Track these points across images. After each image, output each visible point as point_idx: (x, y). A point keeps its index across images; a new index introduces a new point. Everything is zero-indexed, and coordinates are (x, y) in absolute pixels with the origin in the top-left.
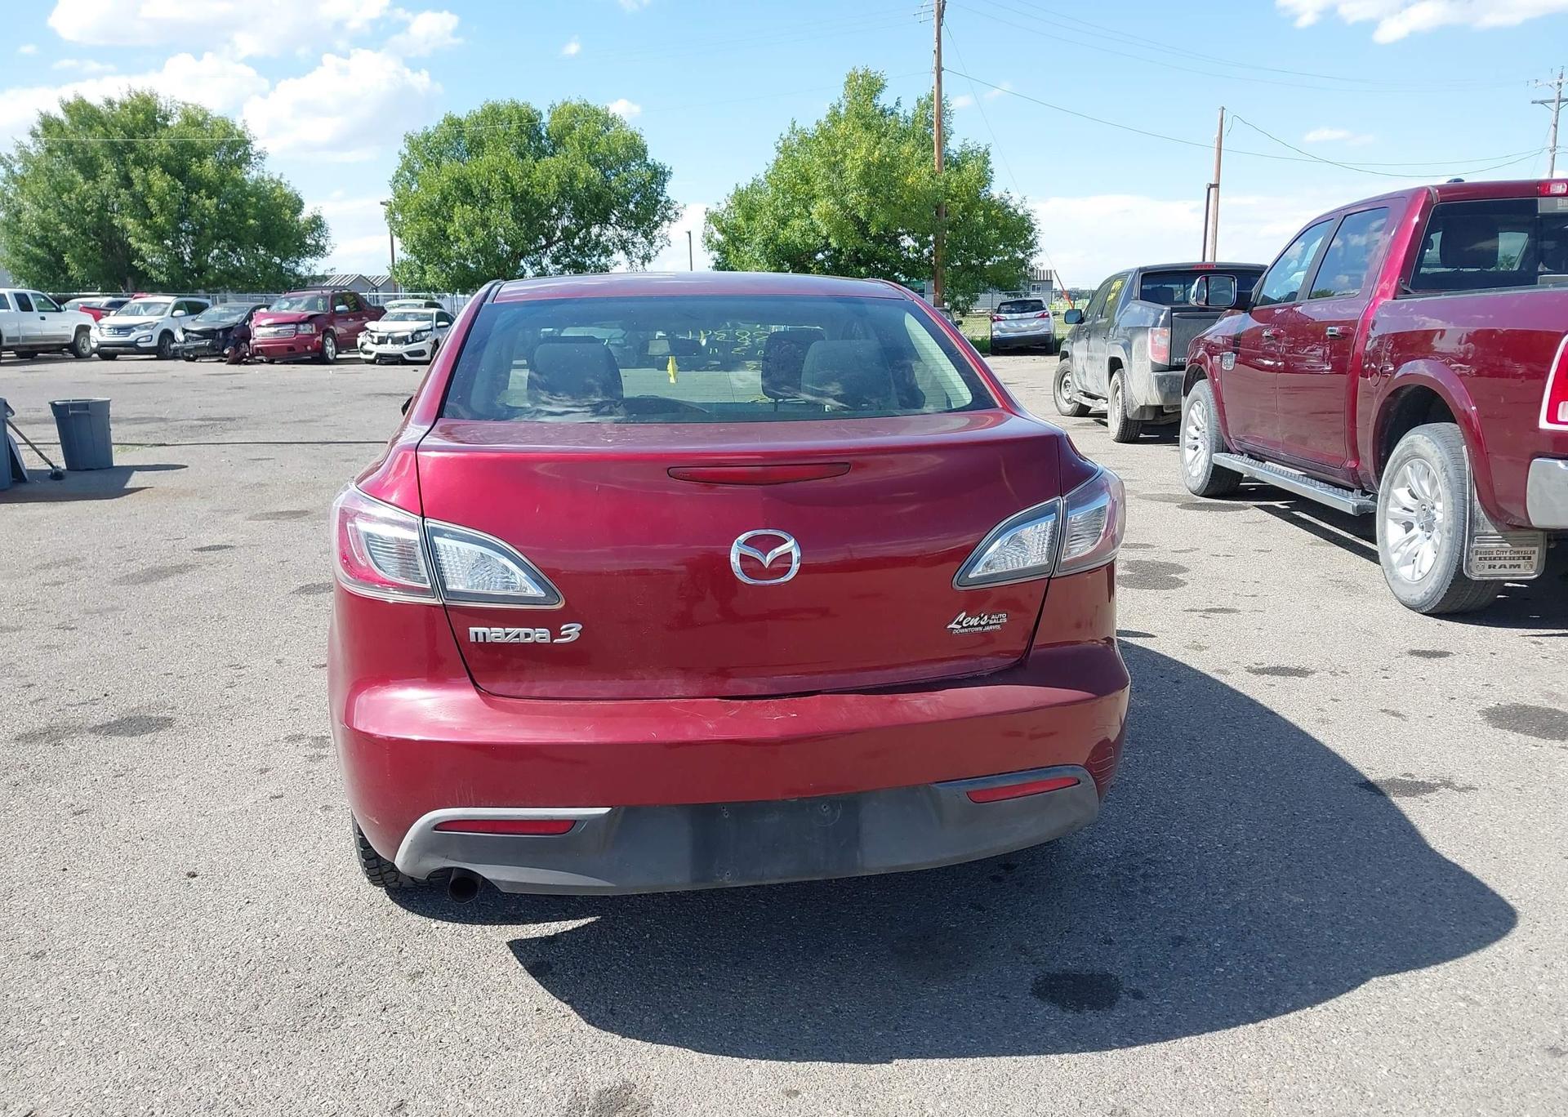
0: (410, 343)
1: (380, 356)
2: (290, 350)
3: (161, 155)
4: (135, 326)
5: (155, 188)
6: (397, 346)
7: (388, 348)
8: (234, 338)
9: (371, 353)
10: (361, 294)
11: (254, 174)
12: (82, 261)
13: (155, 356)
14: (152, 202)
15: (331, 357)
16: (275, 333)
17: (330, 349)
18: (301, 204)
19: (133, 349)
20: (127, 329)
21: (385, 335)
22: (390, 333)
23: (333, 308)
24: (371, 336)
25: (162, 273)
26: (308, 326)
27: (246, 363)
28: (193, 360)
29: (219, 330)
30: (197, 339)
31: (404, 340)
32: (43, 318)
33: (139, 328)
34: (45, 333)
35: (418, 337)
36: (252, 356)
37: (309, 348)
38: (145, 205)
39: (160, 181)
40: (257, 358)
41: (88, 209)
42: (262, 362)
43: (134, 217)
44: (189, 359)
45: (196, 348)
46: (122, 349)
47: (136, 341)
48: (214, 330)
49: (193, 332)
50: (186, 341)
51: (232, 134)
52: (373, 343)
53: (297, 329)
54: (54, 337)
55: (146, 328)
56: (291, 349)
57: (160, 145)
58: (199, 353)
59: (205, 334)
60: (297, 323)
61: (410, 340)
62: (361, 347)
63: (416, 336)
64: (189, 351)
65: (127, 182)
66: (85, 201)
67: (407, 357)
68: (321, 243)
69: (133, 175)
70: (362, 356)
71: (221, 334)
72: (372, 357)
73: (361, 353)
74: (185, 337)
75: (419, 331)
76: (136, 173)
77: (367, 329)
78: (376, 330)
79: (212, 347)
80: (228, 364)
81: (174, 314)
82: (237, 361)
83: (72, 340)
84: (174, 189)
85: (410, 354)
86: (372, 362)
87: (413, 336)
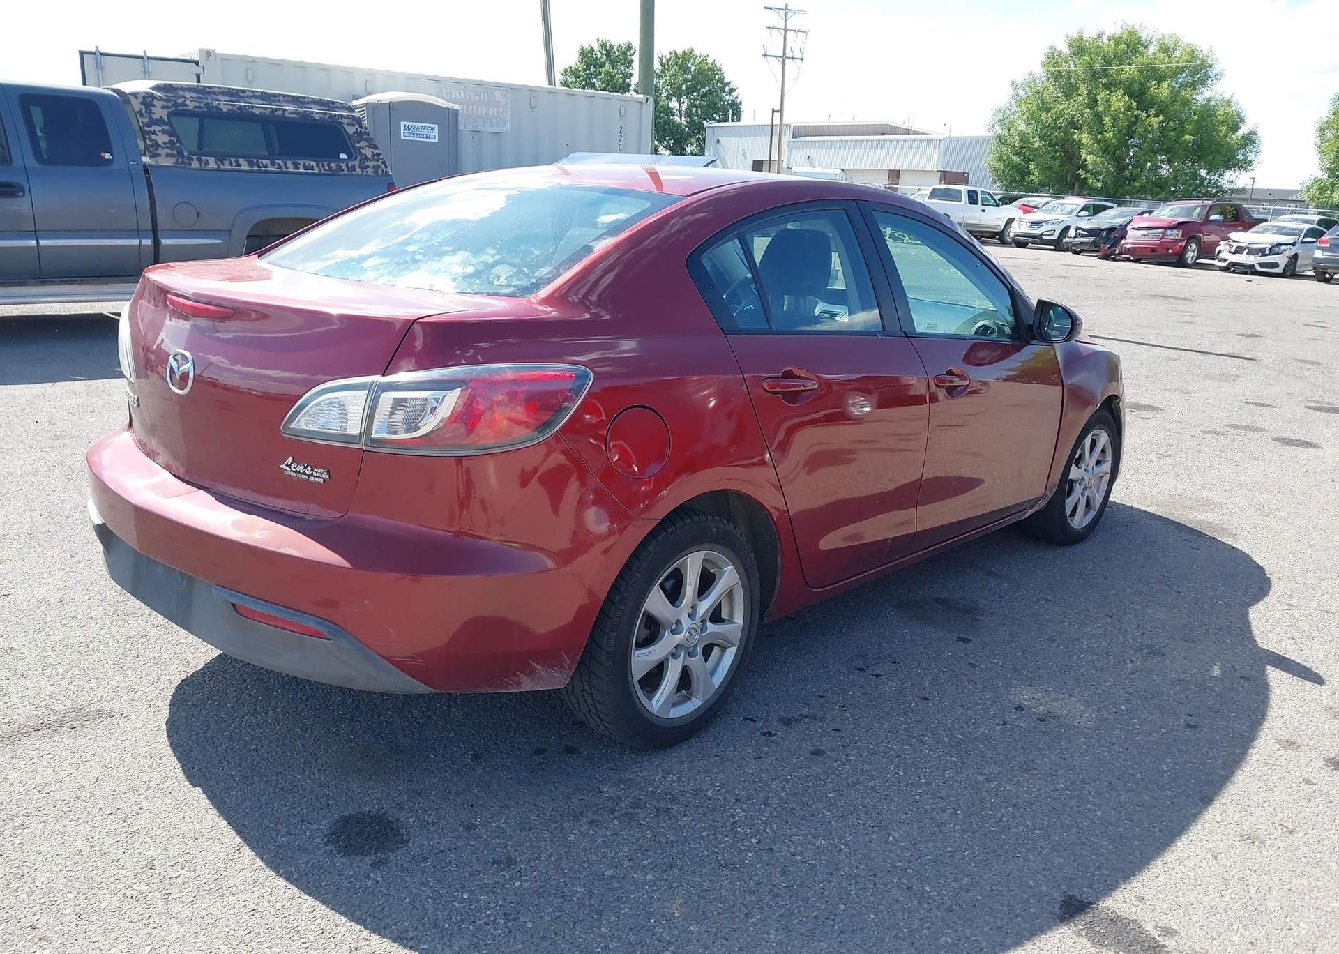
0: (1267, 255)
1: (1233, 264)
2: (1153, 252)
3: (1127, 79)
4: (1045, 222)
5: (1112, 109)
6: (1252, 256)
7: (1243, 258)
8: (1115, 237)
9: (1225, 260)
10: (1244, 206)
11: (1208, 94)
12: (1044, 169)
13: (1053, 247)
14: (1107, 120)
15: (1189, 261)
16: (1145, 235)
17: (1191, 254)
18: (1242, 121)
19: (1038, 240)
20: (1038, 224)
21: (1244, 245)
22: (1249, 244)
23: (1208, 216)
24: (1230, 245)
25: (1099, 181)
26: (1175, 232)
27: (1114, 260)
28: (1078, 253)
29: (1105, 229)
30: (1085, 236)
31: (1262, 252)
32: (984, 211)
33: (1047, 224)
34: (983, 222)
35: (1276, 250)
36: (1120, 253)
37: (1170, 251)
38: (1101, 123)
39: (1118, 101)
40: (1123, 256)
41: (1059, 126)
42: (1128, 260)
43: (1090, 133)
44: (1075, 252)
45: (1082, 243)
46: (1030, 239)
47: (1042, 234)
48: (1100, 229)
49: (1083, 230)
50: (1075, 237)
51: (1197, 58)
52: (1230, 252)
53: (1164, 234)
54: (988, 226)
55: (1053, 224)
56: (1153, 250)
57: (1130, 71)
58: (1083, 247)
59: (1092, 232)
60: (1166, 228)
61: (1267, 252)
62: (1218, 254)
63: (1275, 249)
64: (1075, 245)
65: (1094, 102)
66: (1057, 119)
67: (1258, 268)
68: (1250, 159)
69: (1099, 97)
70: (1216, 262)
71: (1105, 233)
72: (1224, 264)
73: (1217, 260)
74: (1076, 234)
75: (1279, 245)
76: (1102, 95)
77: (1230, 239)
78: (1236, 239)
79: (1094, 243)
80: (1099, 259)
81: (1080, 214)
82: (1105, 257)
83: (1002, 229)
84: (1129, 108)
85: (1261, 265)
86: (1226, 269)
87: (1271, 249)
